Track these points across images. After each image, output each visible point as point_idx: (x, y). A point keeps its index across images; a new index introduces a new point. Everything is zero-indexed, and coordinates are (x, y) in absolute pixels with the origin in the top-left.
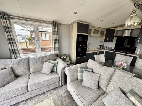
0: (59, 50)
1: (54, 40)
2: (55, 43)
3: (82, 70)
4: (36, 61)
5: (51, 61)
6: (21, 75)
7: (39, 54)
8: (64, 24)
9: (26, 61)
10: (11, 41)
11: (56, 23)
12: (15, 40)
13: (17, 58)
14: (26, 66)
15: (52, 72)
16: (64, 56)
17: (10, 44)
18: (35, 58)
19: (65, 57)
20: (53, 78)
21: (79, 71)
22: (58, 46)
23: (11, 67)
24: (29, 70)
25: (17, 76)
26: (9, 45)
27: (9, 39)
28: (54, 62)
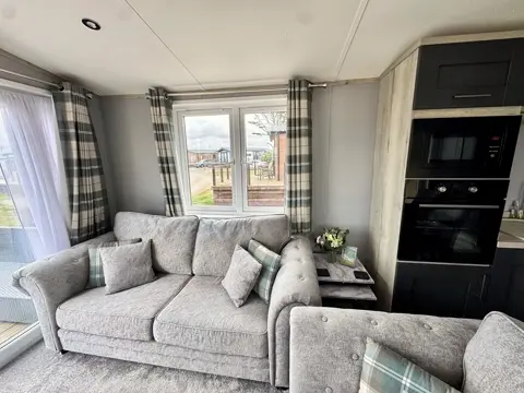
0: (309, 203)
1: (291, 159)
2: (291, 171)
3: (393, 373)
4: (213, 236)
5: (261, 247)
6: (170, 271)
7: (239, 211)
8: (347, 83)
9: (190, 228)
10: (165, 165)
11: (303, 83)
12: (173, 163)
13: (176, 215)
14: (185, 248)
15: (253, 295)
16: (330, 237)
17: (163, 172)
18: (215, 222)
19: (335, 244)
20: (236, 329)
21: (367, 372)
22: (305, 187)
23: (151, 241)
24: (191, 262)
25: (158, 272)
26: (162, 175)
27: (161, 160)
28: (267, 256)
